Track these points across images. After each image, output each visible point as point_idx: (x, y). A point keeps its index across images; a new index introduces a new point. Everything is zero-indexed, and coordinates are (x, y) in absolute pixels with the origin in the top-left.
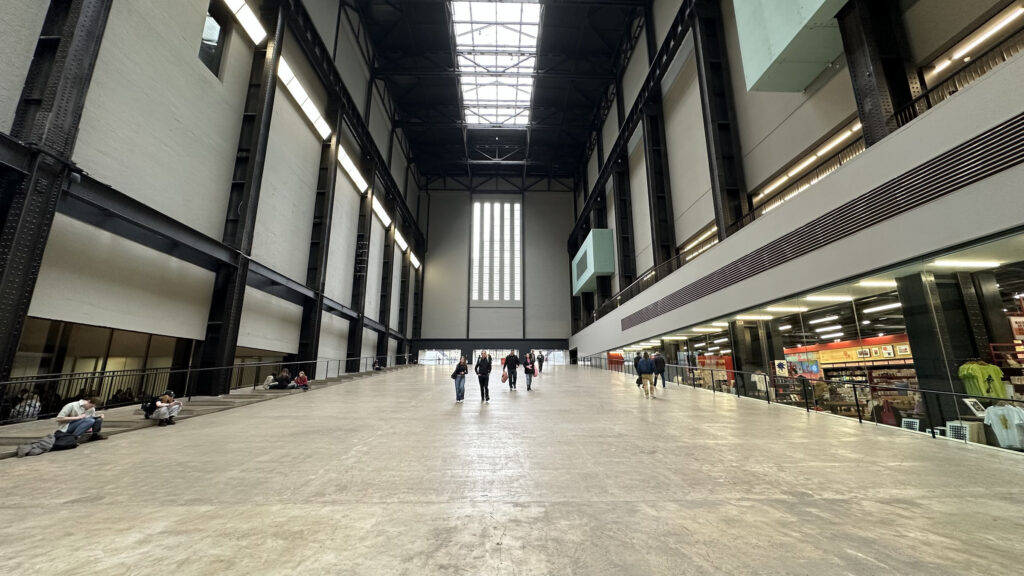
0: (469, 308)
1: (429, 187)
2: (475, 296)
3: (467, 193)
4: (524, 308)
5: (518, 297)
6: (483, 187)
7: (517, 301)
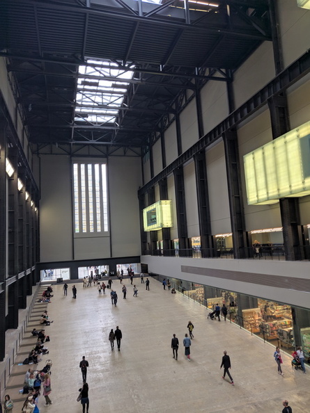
0: (73, 238)
1: (40, 151)
2: (77, 230)
3: (68, 156)
4: (111, 236)
5: (106, 229)
6: (79, 152)
7: (106, 232)
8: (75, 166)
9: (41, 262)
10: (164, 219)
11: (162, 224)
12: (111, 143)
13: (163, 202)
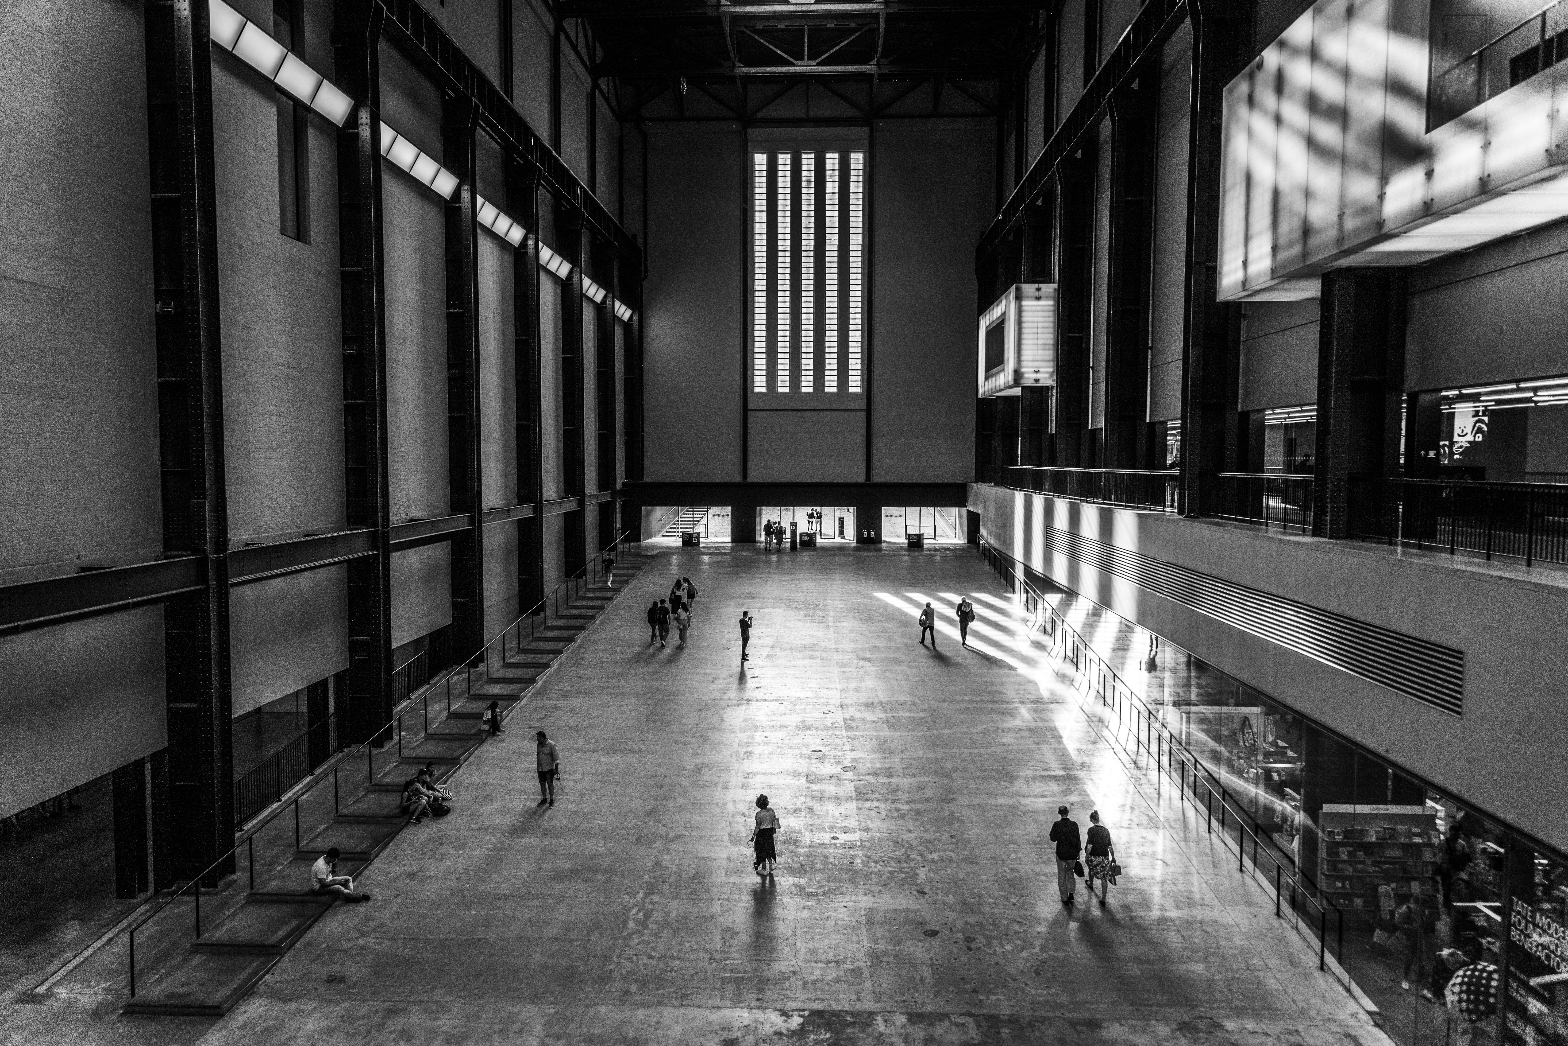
0: (745, 411)
1: (644, 112)
2: (759, 384)
3: (737, 127)
5: (855, 384)
6: (776, 110)
7: (855, 396)
8: (760, 160)
9: (647, 479)
10: (1028, 354)
11: (1018, 375)
12: (870, 68)
13: (1029, 289)
